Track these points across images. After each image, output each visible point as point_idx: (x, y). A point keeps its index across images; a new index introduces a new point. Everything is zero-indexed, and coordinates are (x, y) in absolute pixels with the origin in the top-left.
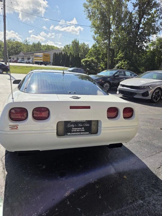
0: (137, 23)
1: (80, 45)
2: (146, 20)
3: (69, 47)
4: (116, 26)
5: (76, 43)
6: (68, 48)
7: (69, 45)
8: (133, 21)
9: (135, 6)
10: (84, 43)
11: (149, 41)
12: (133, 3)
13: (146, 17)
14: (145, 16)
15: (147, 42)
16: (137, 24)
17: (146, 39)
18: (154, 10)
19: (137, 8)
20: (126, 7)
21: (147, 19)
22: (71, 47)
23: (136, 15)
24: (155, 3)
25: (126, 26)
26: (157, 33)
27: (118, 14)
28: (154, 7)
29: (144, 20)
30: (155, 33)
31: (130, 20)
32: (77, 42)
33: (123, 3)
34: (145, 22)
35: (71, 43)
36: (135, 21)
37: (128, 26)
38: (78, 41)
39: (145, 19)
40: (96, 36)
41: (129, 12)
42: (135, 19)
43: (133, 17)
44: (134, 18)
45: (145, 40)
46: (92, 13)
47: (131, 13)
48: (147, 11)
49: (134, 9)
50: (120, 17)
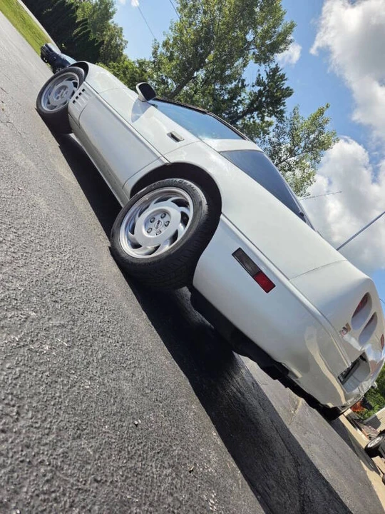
0: (239, 112)
1: (110, 21)
4: (206, 75)
5: (106, 9)
8: (235, 101)
9: (259, 83)
10: (121, 29)
12: (259, 75)
13: (255, 116)
14: (255, 114)
16: (237, 114)
18: (273, 119)
19: (257, 89)
20: (245, 65)
21: (254, 122)
22: (91, 5)
23: (248, 97)
24: (282, 112)
25: (220, 95)
28: (275, 116)
31: (235, 93)
32: (111, 11)
33: (247, 55)
34: (248, 123)
36: (237, 105)
37: (224, 101)
38: (114, 12)
39: (252, 120)
40: (163, 51)
41: (244, 80)
42: (241, 101)
43: (240, 96)
44: (239, 98)
47: (244, 86)
48: (264, 112)
49: (253, 86)
50: (223, 70)
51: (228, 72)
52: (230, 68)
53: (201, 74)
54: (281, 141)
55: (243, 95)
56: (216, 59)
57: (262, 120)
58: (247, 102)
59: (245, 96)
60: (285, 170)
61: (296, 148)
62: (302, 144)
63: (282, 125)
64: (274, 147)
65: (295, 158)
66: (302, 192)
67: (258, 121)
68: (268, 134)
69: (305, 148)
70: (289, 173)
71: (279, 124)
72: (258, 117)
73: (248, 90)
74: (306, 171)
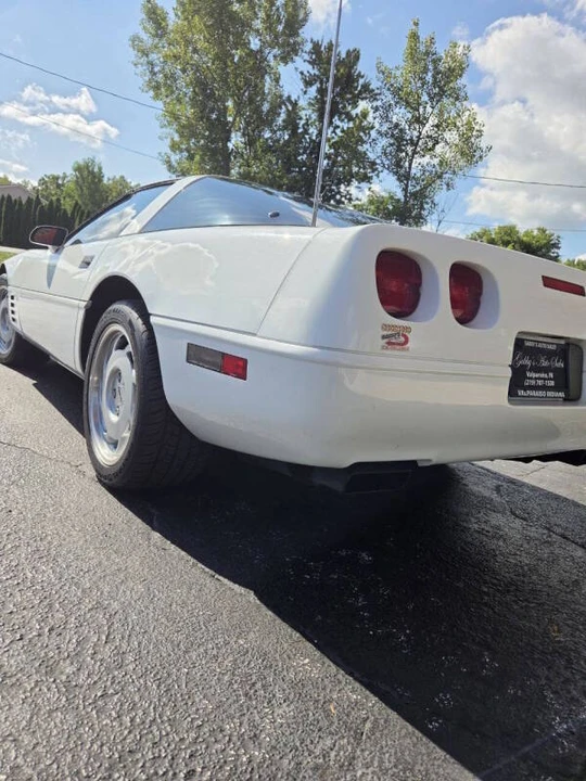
0: (314, 138)
1: (105, 181)
2: (341, 134)
3: (63, 185)
4: (244, 135)
5: (92, 173)
6: (58, 186)
7: (61, 175)
8: (300, 131)
9: (308, 83)
10: (122, 177)
11: (350, 200)
12: (302, 73)
13: (338, 123)
14: (336, 121)
15: (343, 203)
16: (314, 141)
17: (339, 193)
18: (363, 105)
19: (313, 91)
20: (277, 80)
21: (343, 131)
22: (72, 186)
23: (310, 111)
24: (366, 87)
25: (278, 141)
26: (371, 178)
27: (251, 100)
28: (362, 99)
29: (334, 132)
30: (366, 179)
31: (291, 123)
32: (96, 170)
33: (269, 66)
34: (336, 139)
35: (70, 172)
36: (306, 131)
37: (287, 143)
38: (100, 169)
39: (338, 131)
40: (178, 157)
41: (289, 97)
42: (307, 124)
43: (301, 119)
44: (303, 122)
45: (338, 197)
46: (166, 76)
47: (295, 104)
48: (344, 107)
49: (305, 93)
50: (257, 110)
51: (266, 107)
52: (263, 100)
53: (236, 140)
54: (394, 120)
55: (303, 114)
56: (239, 105)
57: (350, 118)
58: (314, 116)
59: (307, 113)
60: (430, 150)
61: (421, 110)
62: (425, 98)
63: (379, 103)
64: (393, 135)
65: (430, 122)
66: (477, 154)
67: (345, 125)
68: (373, 128)
69: (431, 99)
70: (439, 149)
71: (375, 104)
72: (342, 121)
73: (302, 103)
74: (458, 124)
